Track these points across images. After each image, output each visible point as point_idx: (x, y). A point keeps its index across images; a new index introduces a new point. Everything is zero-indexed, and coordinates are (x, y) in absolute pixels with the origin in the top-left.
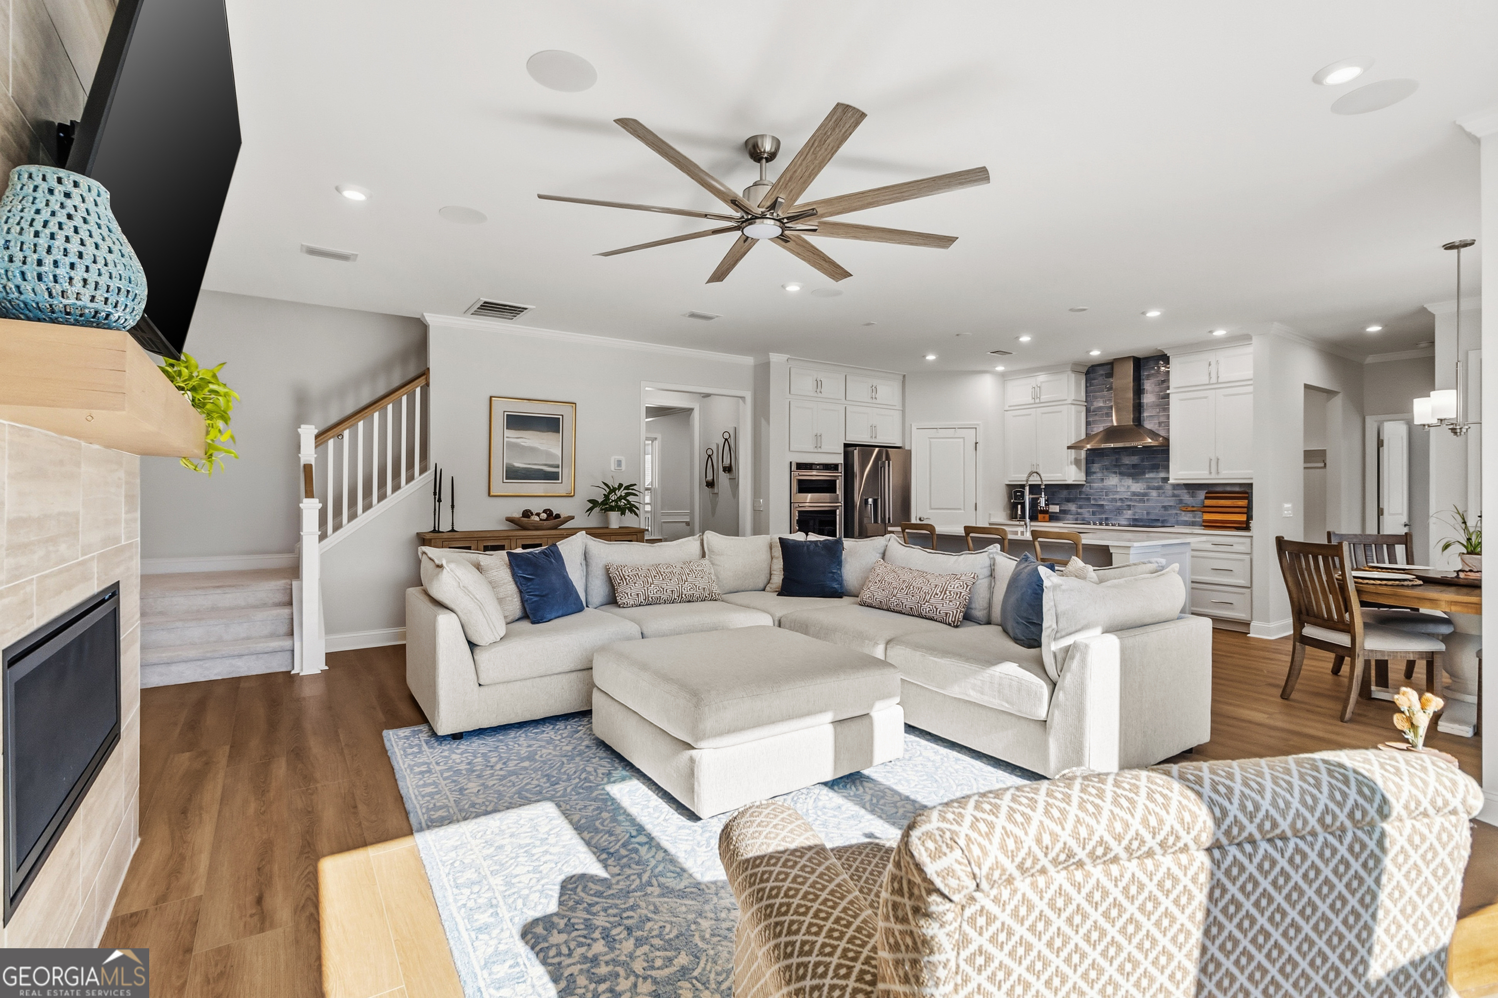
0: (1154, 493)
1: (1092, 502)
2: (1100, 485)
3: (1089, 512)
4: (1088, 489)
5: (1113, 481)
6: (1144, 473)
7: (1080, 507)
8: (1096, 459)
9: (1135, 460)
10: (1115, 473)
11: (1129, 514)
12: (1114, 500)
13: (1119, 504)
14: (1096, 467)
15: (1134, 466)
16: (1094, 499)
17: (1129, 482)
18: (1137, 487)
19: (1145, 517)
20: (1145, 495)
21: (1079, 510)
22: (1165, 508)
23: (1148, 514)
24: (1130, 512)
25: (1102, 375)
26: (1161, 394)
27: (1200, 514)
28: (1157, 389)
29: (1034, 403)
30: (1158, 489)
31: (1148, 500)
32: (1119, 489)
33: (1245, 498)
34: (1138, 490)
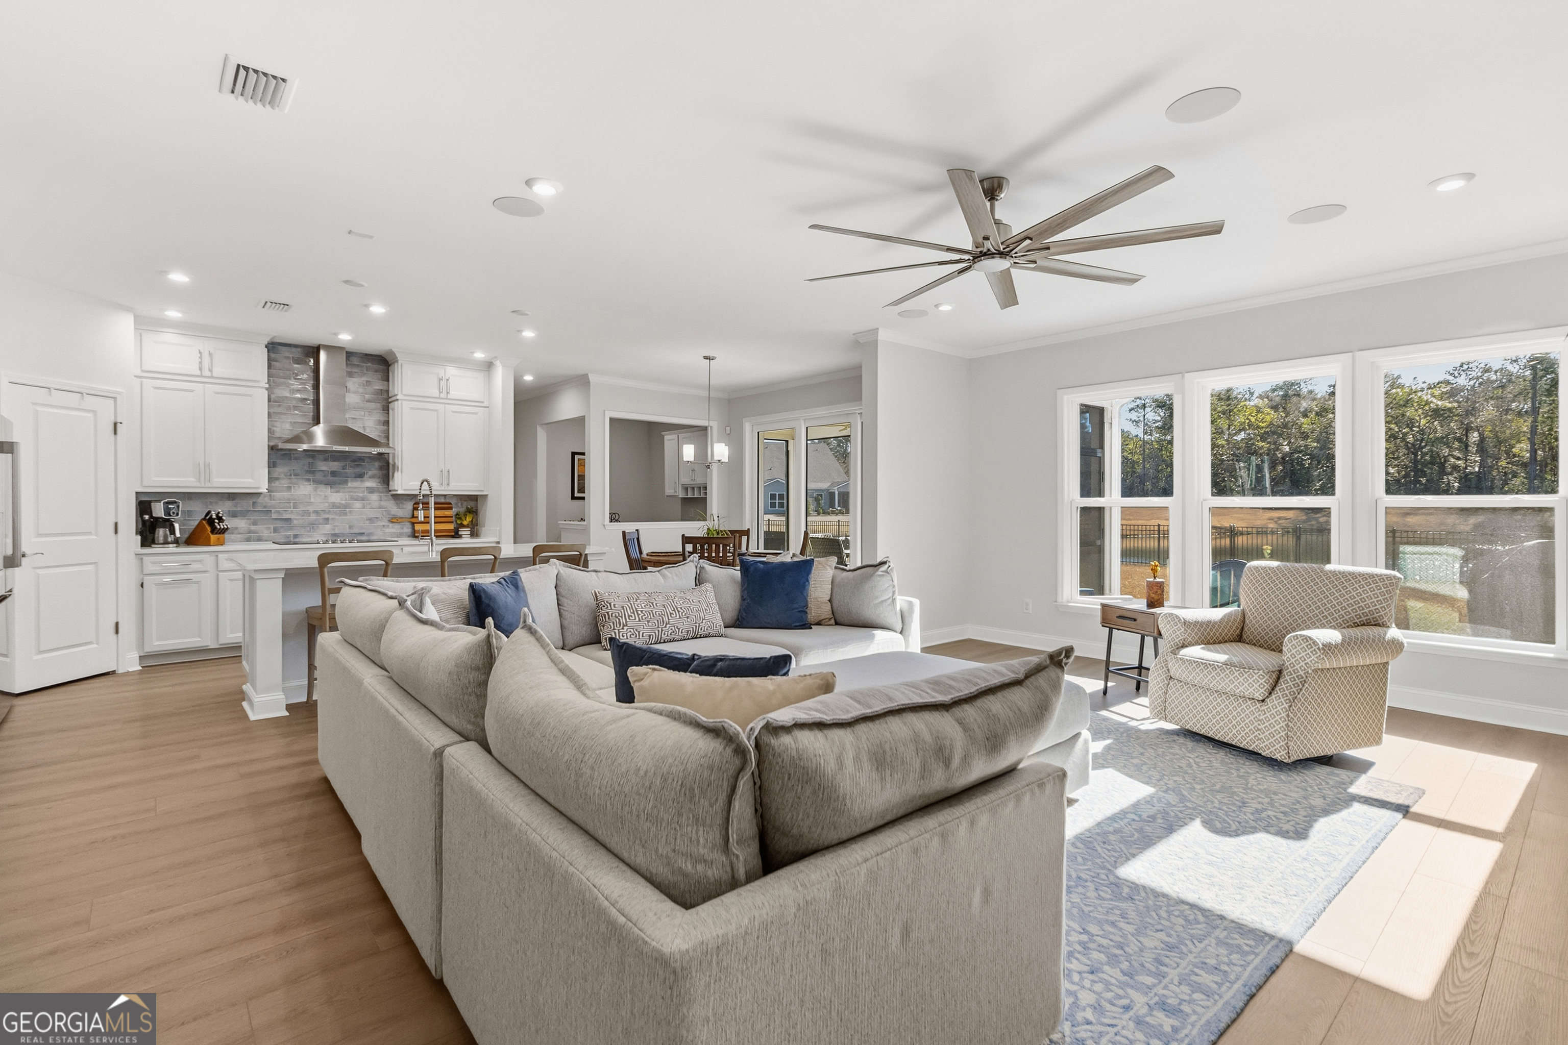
0: (358, 504)
1: (274, 516)
2: (286, 494)
3: (268, 528)
4: (267, 499)
5: (304, 489)
6: (346, 482)
7: (254, 523)
8: (279, 461)
9: (335, 466)
10: (309, 480)
11: (327, 529)
12: (307, 513)
13: (313, 517)
14: (279, 471)
15: (334, 474)
16: (278, 512)
17: (327, 491)
18: (336, 497)
19: (348, 531)
20: (346, 506)
21: (253, 528)
22: (371, 520)
23: (350, 527)
24: (328, 527)
25: (288, 358)
26: (367, 396)
27: (409, 525)
28: (361, 390)
29: (202, 376)
30: (363, 499)
31: (350, 512)
32: (312, 500)
33: (451, 508)
34: (338, 501)
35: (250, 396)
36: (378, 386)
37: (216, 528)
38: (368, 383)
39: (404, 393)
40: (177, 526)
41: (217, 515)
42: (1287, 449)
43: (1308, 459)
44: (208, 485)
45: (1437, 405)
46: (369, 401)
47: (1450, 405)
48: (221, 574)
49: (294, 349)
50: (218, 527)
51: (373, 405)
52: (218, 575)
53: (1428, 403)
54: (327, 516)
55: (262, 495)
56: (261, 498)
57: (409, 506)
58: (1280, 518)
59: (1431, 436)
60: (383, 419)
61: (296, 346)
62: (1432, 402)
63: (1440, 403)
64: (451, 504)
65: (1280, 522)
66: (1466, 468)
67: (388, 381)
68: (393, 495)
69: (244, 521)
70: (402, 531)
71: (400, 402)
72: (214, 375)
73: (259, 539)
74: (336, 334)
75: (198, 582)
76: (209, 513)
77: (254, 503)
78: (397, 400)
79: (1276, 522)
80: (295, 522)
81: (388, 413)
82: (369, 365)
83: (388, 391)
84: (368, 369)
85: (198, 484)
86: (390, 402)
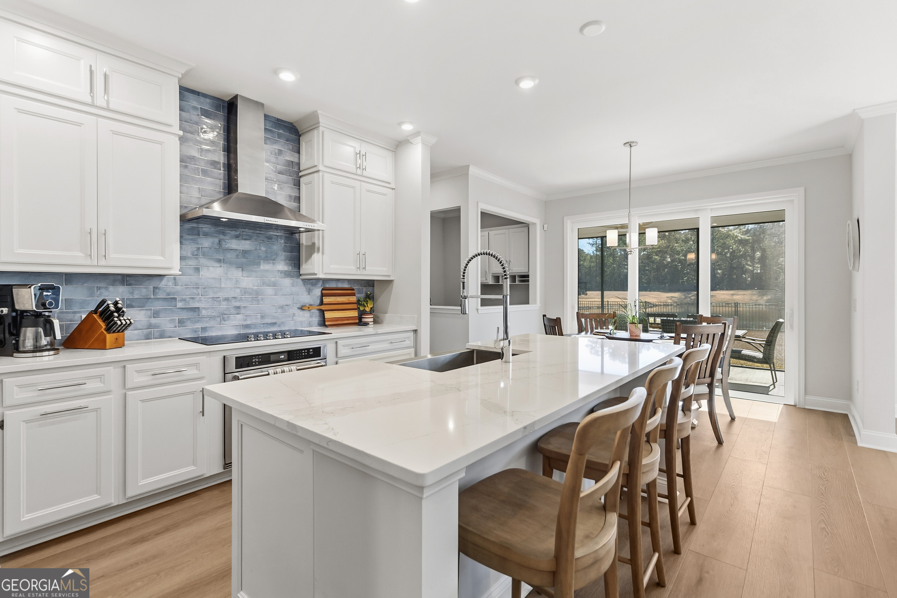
0: (269, 291)
1: (180, 305)
3: (173, 320)
5: (215, 272)
6: (259, 264)
7: (156, 314)
8: (185, 236)
9: (247, 244)
10: (219, 261)
12: (217, 300)
13: (224, 305)
14: (186, 248)
15: (245, 253)
16: (184, 299)
17: (237, 273)
18: (247, 281)
20: (257, 293)
21: (154, 321)
23: (262, 317)
25: (195, 108)
26: (279, 167)
27: (317, 313)
28: (273, 159)
29: (92, 105)
30: (274, 284)
31: (262, 299)
32: (223, 286)
33: (353, 295)
34: (251, 286)
35: (161, 143)
36: (290, 157)
37: (116, 323)
38: (280, 152)
39: (326, 163)
40: (56, 323)
41: (116, 303)
42: (669, 260)
43: (680, 265)
44: (103, 262)
45: (741, 238)
46: (280, 173)
47: (747, 238)
48: (129, 393)
49: (202, 99)
50: (119, 323)
51: (283, 177)
52: (125, 395)
53: (737, 236)
54: (237, 304)
55: (165, 279)
56: (164, 281)
57: (317, 292)
58: (672, 297)
59: (738, 254)
60: (294, 194)
61: (205, 96)
62: (738, 236)
63: (743, 236)
64: (353, 290)
65: (673, 299)
66: (753, 270)
67: (299, 152)
68: (303, 280)
69: (143, 312)
70: (311, 320)
71: (321, 174)
72: (112, 106)
73: (162, 335)
74: (276, 72)
75: (96, 410)
76: (103, 302)
77: (155, 288)
78: (318, 171)
79: (671, 299)
80: (204, 312)
81: (299, 189)
82: (281, 131)
83: (299, 164)
84: (280, 136)
85: (89, 262)
86: (301, 177)
